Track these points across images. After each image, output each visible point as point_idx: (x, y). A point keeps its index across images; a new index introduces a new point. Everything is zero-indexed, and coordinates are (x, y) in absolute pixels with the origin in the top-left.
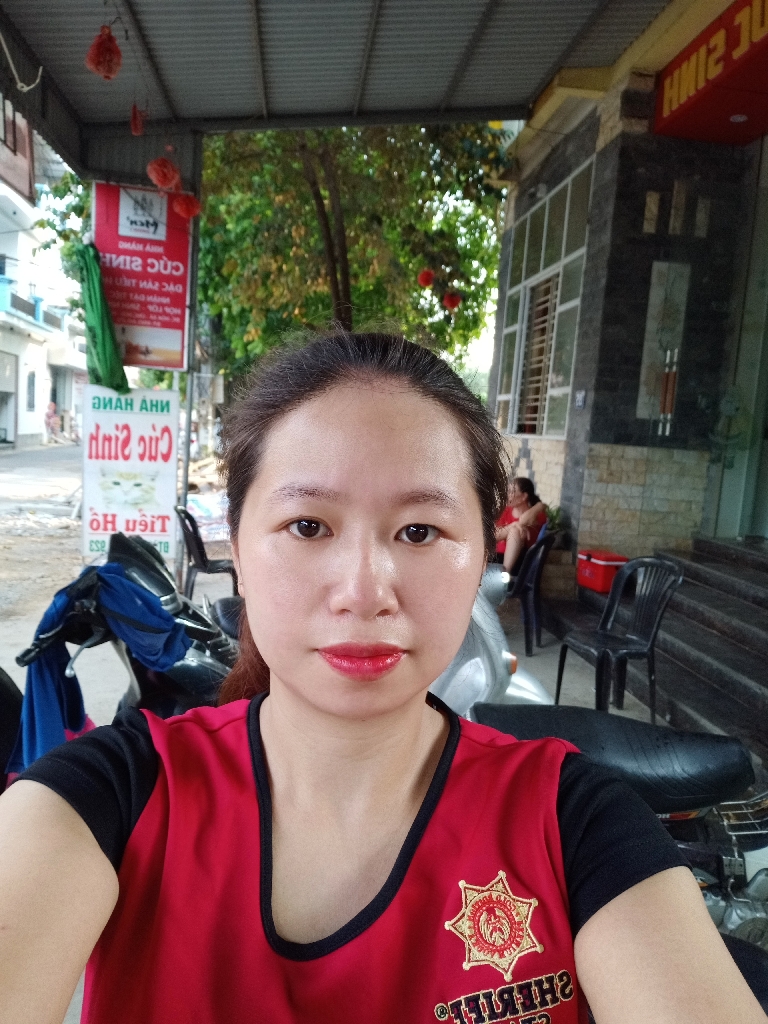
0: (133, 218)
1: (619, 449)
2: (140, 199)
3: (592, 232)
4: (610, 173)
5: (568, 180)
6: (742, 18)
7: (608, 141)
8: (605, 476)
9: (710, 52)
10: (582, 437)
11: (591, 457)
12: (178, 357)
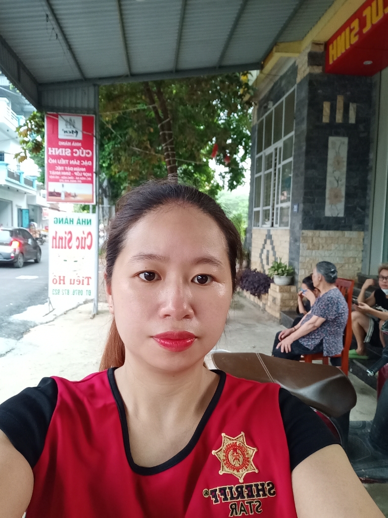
0: (66, 130)
1: (317, 232)
2: (68, 120)
3: (297, 124)
4: (304, 94)
5: (284, 99)
6: (367, 12)
7: (302, 77)
8: (311, 247)
9: (351, 31)
10: (297, 227)
11: (303, 237)
12: (91, 198)
